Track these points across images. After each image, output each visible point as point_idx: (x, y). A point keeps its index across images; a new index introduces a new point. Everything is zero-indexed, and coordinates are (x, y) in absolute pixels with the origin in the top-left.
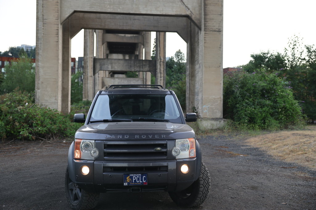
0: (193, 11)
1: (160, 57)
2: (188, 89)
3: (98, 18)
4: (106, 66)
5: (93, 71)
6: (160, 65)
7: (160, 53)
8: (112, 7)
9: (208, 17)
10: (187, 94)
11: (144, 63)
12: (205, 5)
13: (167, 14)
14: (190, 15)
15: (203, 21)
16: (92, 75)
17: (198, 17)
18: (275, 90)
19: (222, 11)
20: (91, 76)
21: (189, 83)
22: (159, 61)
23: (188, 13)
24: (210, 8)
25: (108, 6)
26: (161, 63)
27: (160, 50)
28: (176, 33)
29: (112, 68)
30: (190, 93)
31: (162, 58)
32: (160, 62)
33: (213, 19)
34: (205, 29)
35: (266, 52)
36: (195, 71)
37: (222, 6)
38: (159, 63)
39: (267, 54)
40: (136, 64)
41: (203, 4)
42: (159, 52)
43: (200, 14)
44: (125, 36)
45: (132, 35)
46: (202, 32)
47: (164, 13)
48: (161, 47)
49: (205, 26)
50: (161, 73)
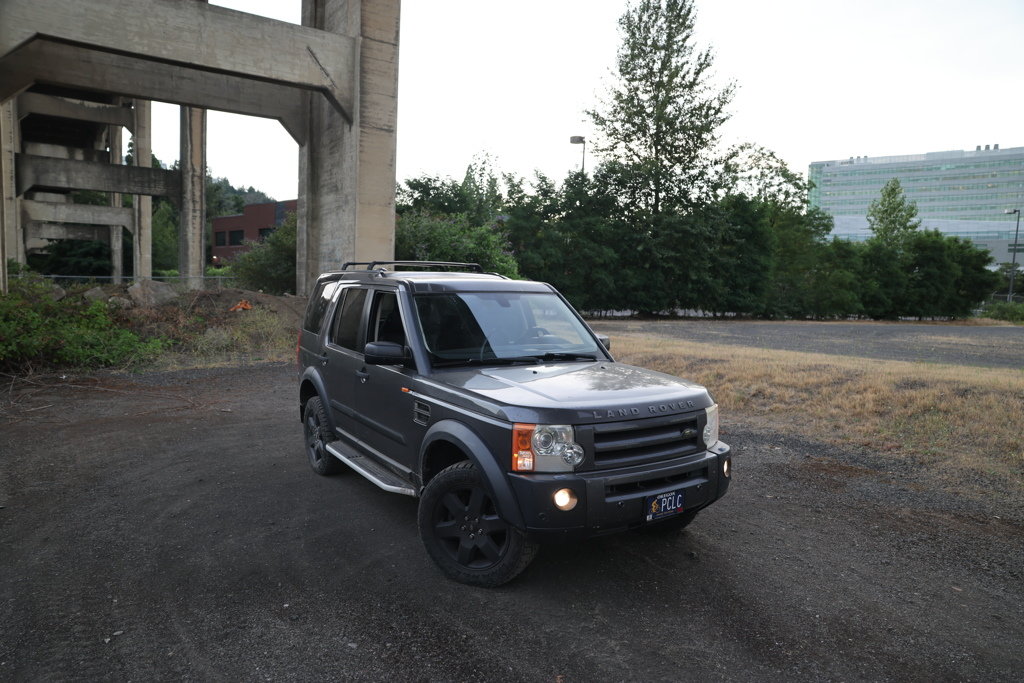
0: (337, 82)
1: (192, 165)
2: (305, 245)
3: (84, 61)
4: (52, 175)
5: (14, 185)
6: (193, 182)
7: (191, 157)
8: (146, 42)
9: (368, 98)
10: (300, 257)
11: (153, 177)
12: (363, 71)
13: (280, 79)
14: (330, 88)
15: (357, 104)
16: (14, 196)
17: (346, 94)
18: (489, 258)
19: (396, 90)
20: (11, 199)
21: (308, 234)
22: (191, 174)
23: (326, 83)
24: (373, 79)
25: (136, 39)
26: (196, 179)
27: (192, 150)
28: (276, 122)
29: (68, 182)
30: (308, 254)
31: (198, 169)
32: (193, 176)
33: (377, 104)
34: (361, 122)
35: (433, 177)
36: (321, 207)
37: (396, 79)
38: (190, 179)
39: (435, 181)
40: (131, 176)
41: (358, 69)
42: (189, 154)
43: (352, 89)
44: (82, 105)
45: (101, 105)
46: (354, 128)
47: (274, 77)
48: (194, 142)
49: (362, 116)
50: (194, 201)
